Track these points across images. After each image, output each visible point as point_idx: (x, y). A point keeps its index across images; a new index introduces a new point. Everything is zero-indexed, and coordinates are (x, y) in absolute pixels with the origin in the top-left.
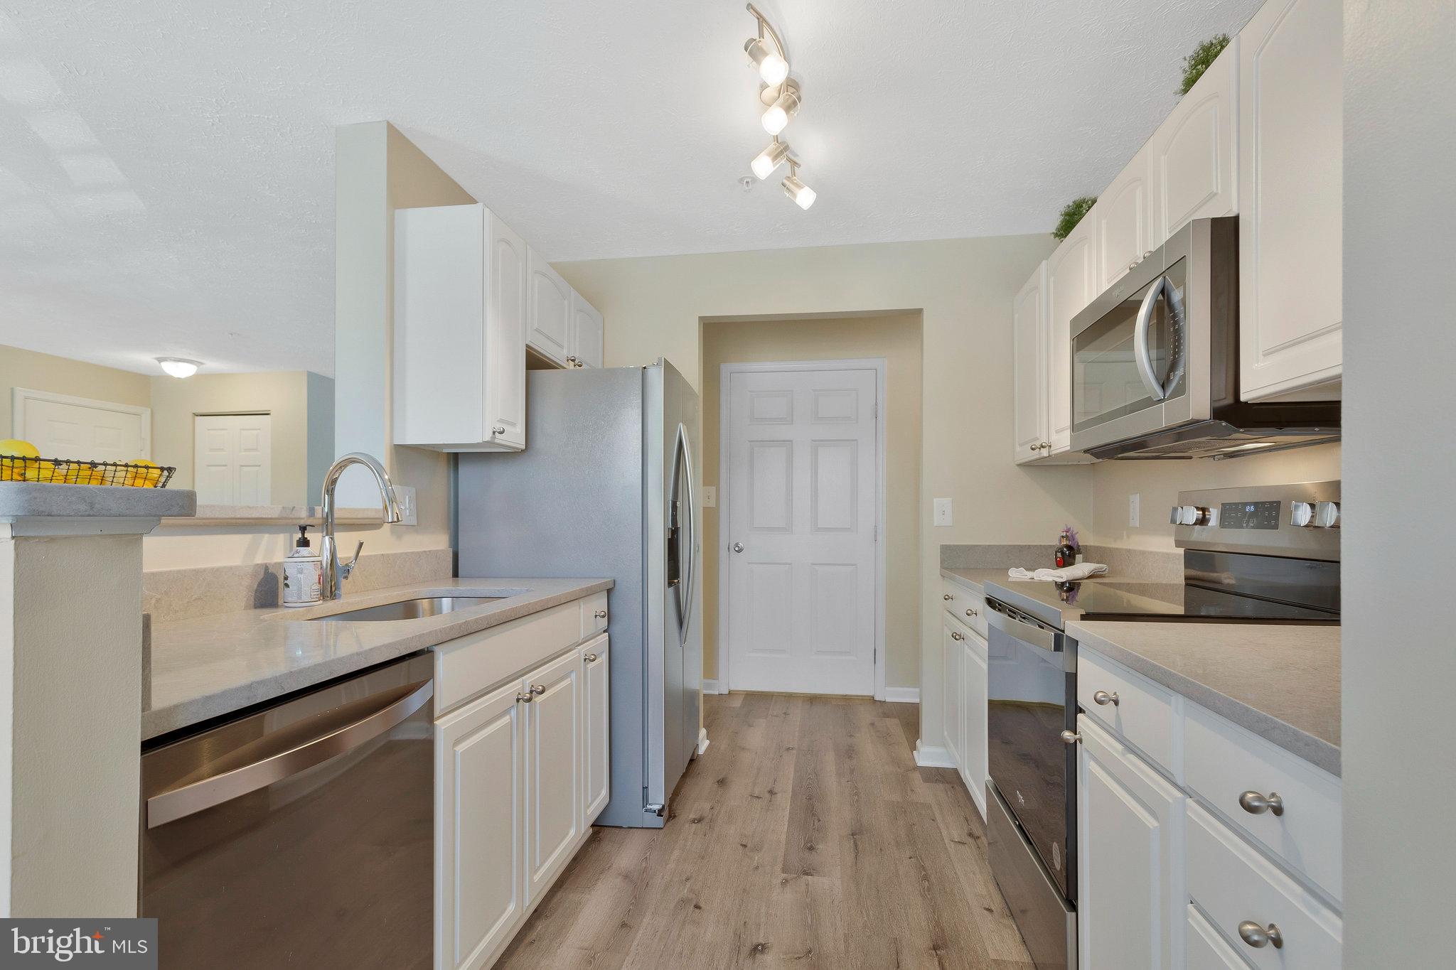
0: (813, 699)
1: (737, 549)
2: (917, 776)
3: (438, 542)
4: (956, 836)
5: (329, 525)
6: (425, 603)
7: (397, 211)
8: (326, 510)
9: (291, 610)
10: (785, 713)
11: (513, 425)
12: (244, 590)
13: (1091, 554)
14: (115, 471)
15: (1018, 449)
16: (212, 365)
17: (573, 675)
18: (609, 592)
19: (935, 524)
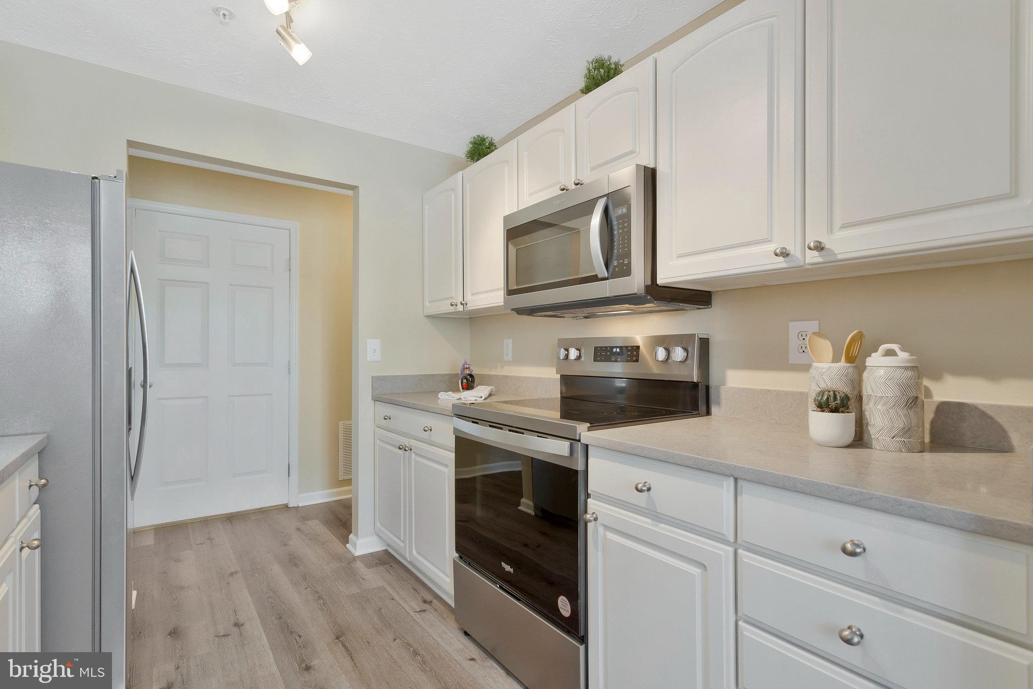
2: (359, 565)
4: (416, 607)
10: (209, 539)
13: (486, 380)
15: (427, 304)
19: (368, 360)
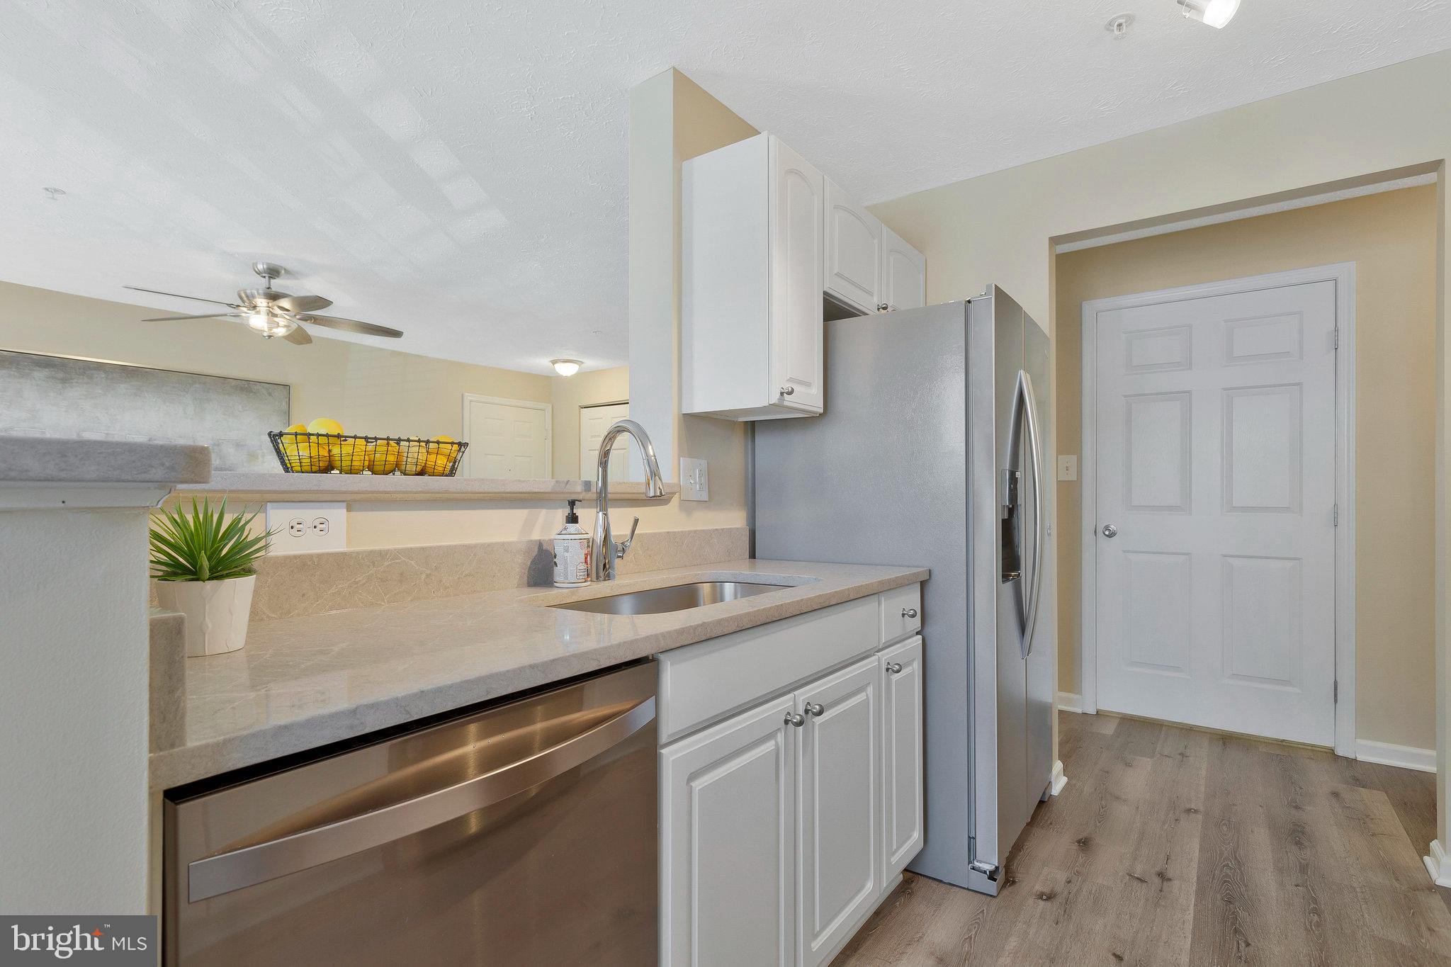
0: (1226, 740)
1: (1107, 533)
2: (1436, 902)
3: (736, 520)
5: (603, 500)
6: (706, 589)
7: (685, 164)
8: (600, 485)
9: (560, 590)
10: (1182, 754)
11: (807, 384)
12: (518, 565)
14: (409, 446)
16: (590, 363)
17: (870, 690)
18: (923, 584)
